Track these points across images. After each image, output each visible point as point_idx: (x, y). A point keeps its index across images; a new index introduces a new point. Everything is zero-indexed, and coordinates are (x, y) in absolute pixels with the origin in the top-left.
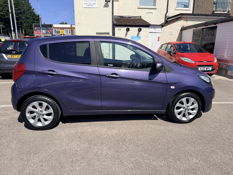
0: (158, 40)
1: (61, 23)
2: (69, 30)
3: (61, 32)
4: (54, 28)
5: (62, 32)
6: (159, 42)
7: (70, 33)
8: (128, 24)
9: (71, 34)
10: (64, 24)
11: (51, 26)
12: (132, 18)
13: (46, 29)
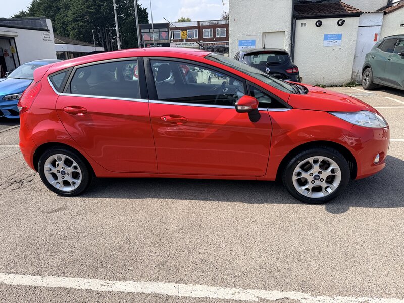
0: (375, 40)
2: (194, 32)
3: (181, 36)
4: (171, 29)
5: (183, 35)
7: (196, 37)
8: (319, 14)
9: (198, 38)
11: (166, 26)
13: (159, 32)
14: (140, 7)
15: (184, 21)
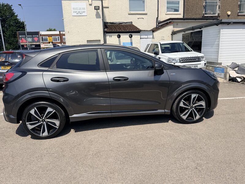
4: (41, 35)
5: (50, 39)
7: (59, 40)
10: (53, 31)
12: (123, 24)
13: (32, 37)
14: (19, 20)
15: (50, 30)
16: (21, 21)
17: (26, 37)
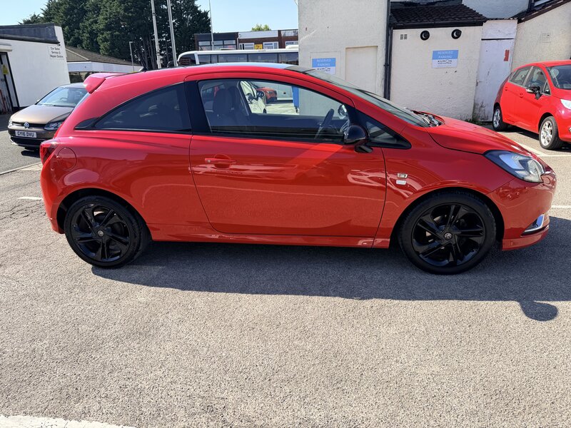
0: (506, 59)
1: (255, 27)
2: (273, 45)
4: (241, 41)
6: (508, 63)
10: (262, 30)
11: (233, 36)
12: (436, 5)
13: (224, 45)
14: (199, 9)
15: (259, 29)
16: (203, 11)
17: (211, 45)
